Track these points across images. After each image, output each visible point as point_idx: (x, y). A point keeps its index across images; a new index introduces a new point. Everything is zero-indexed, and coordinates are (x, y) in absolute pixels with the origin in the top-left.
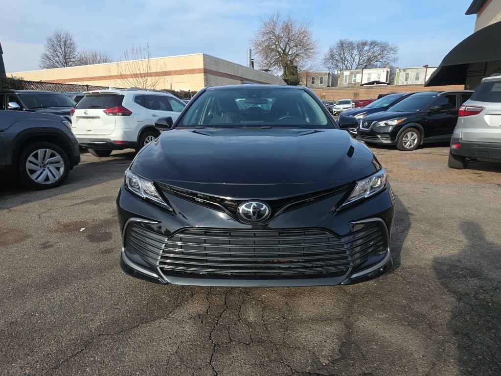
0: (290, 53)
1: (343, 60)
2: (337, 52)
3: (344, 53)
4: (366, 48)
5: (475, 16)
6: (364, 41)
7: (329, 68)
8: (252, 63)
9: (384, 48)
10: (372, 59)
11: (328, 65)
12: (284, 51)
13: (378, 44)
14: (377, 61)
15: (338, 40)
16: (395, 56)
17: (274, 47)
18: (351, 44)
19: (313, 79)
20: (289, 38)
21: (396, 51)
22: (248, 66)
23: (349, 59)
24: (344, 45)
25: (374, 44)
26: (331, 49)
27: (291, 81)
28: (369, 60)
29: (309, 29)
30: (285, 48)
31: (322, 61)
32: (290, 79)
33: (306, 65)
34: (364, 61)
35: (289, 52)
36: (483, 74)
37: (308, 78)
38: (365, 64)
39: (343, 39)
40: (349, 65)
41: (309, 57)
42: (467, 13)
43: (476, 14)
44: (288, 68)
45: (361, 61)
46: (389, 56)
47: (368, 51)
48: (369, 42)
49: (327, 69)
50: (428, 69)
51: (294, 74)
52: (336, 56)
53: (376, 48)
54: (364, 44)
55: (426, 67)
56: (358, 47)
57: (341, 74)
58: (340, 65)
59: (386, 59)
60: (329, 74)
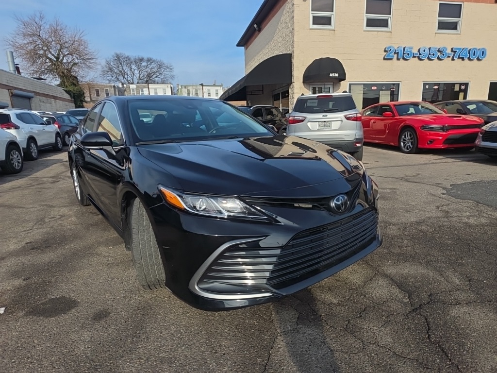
0: (65, 61)
1: (123, 74)
2: (114, 65)
3: (122, 67)
4: (144, 64)
5: (243, 48)
6: (140, 57)
7: (110, 81)
8: (17, 69)
9: (160, 66)
10: (151, 75)
11: (108, 78)
12: (57, 58)
13: (154, 61)
14: (156, 77)
15: (113, 53)
16: (172, 74)
17: (41, 52)
18: (128, 58)
19: (97, 91)
20: (61, 45)
21: (171, 69)
22: (12, 72)
23: (129, 73)
24: (120, 58)
25: (150, 60)
26: (107, 61)
27: (74, 92)
28: (149, 76)
29: (85, 38)
30: (58, 55)
31: (101, 73)
32: (72, 89)
33: (87, 76)
34: (144, 76)
35: (63, 59)
36: (262, 93)
37: (91, 89)
38: (145, 79)
39: (118, 52)
40: (129, 79)
41: (89, 67)
42: (238, 45)
43: (243, 47)
44: (66, 77)
45: (141, 76)
46: (166, 73)
47: (147, 67)
48: (145, 58)
49: (107, 82)
50: (204, 87)
51: (74, 85)
52: (114, 69)
53: (153, 65)
54: (142, 60)
55: (202, 85)
56: (135, 61)
57: (127, 87)
58: (121, 78)
59: (164, 76)
60: (114, 86)
